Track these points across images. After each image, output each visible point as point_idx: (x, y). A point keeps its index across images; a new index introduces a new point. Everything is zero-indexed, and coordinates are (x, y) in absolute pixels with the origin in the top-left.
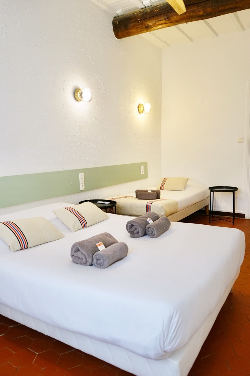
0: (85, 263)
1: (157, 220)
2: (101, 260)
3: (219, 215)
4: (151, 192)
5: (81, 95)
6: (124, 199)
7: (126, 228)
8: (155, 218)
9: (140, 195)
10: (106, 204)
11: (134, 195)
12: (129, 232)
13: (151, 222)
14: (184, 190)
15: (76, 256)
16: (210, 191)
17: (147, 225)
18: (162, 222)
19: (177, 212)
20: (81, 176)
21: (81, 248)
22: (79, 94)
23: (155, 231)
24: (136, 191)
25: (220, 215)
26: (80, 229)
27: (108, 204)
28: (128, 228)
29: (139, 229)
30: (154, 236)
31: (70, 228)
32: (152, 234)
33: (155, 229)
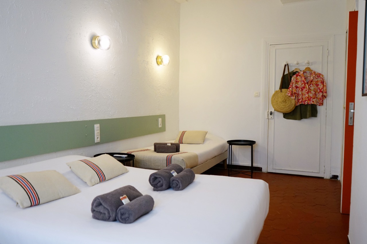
0: (108, 218)
1: (181, 173)
2: (127, 214)
3: (237, 169)
4: (170, 145)
5: (99, 43)
6: (142, 152)
7: (148, 181)
8: (179, 170)
9: (159, 148)
10: (123, 157)
11: (153, 148)
12: (152, 185)
13: (175, 174)
14: (203, 144)
15: (97, 211)
16: (229, 144)
17: (171, 177)
18: (186, 174)
19: (197, 166)
20: (97, 127)
21: (103, 202)
22: (96, 42)
23: (180, 183)
24: (154, 144)
25: (239, 169)
26: (97, 184)
27: (126, 157)
28: (151, 182)
29: (163, 182)
30: (179, 189)
31: (86, 183)
32: (177, 187)
33: (180, 181)
